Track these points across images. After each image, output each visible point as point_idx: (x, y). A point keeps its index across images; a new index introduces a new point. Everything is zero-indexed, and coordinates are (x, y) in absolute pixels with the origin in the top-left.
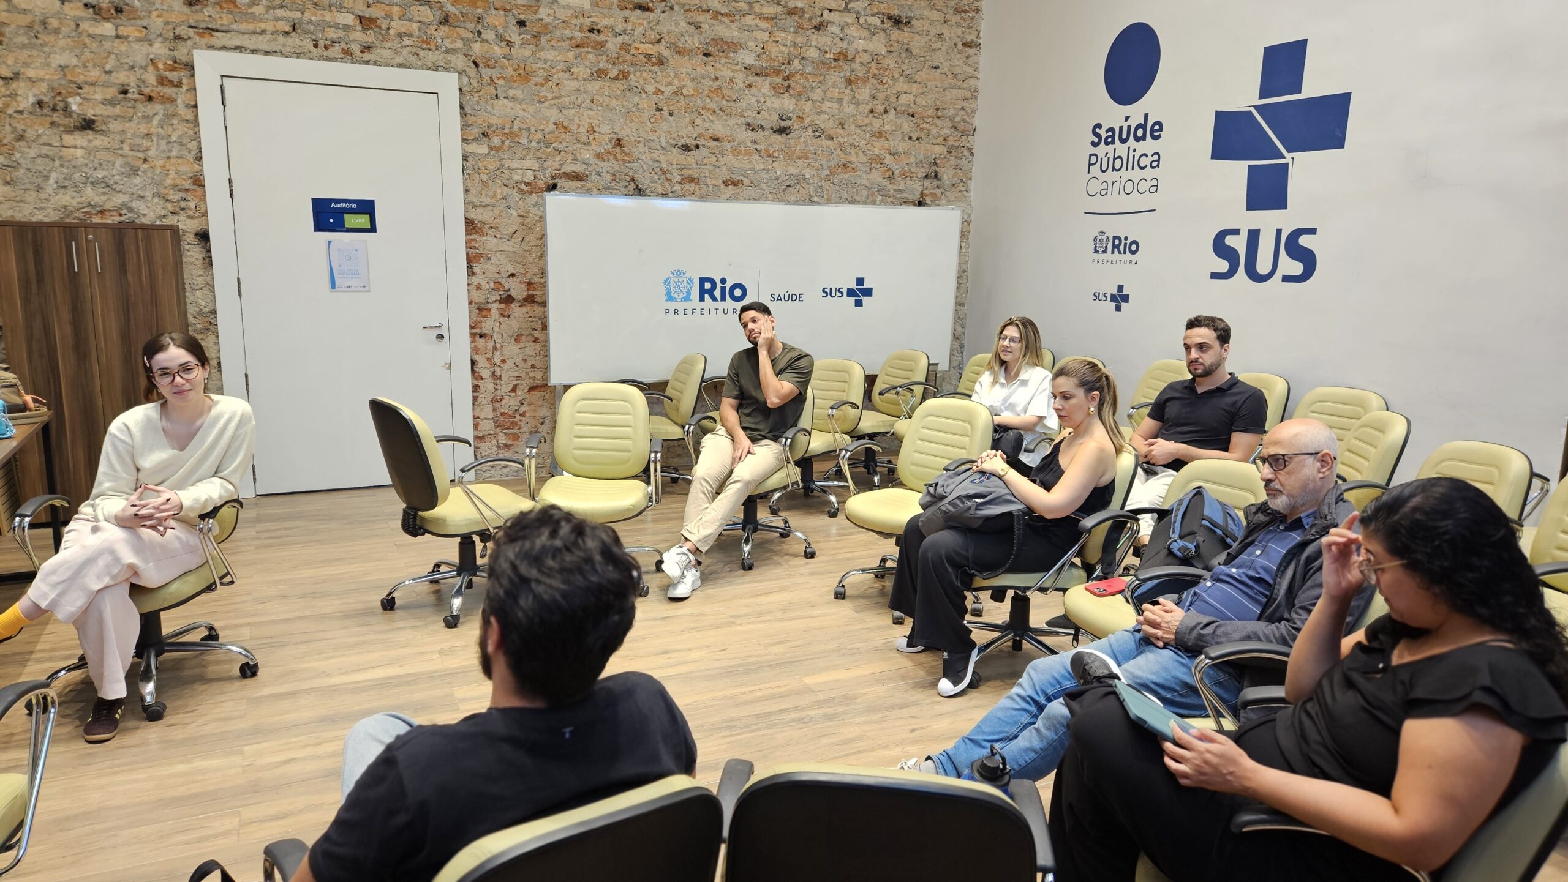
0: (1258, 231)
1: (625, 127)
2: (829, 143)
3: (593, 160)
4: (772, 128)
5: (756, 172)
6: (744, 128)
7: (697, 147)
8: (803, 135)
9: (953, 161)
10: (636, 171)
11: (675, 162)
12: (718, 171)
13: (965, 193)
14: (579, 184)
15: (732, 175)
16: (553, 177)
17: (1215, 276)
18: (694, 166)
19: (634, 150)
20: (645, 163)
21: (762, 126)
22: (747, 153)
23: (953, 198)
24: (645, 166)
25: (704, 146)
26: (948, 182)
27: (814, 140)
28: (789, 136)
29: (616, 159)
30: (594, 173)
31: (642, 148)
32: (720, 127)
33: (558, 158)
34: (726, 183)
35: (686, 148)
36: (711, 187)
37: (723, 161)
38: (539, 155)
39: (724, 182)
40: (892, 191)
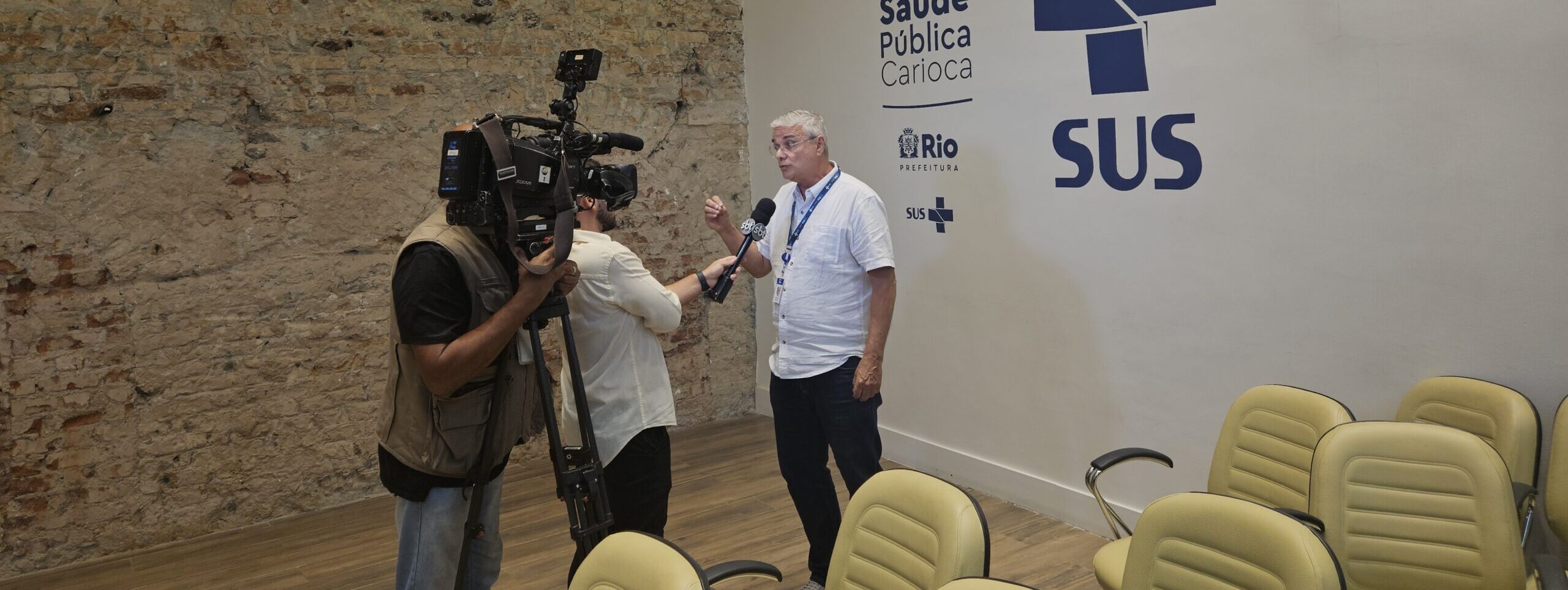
0: (1112, 121)
1: (229, 20)
2: (547, 33)
3: (174, 70)
4: (463, 16)
5: (443, 75)
6: (421, 17)
7: (350, 44)
8: (511, 24)
9: (718, 51)
10: (250, 81)
11: (314, 66)
12: (384, 74)
13: (737, 89)
14: (151, 103)
15: (406, 80)
16: (103, 96)
17: (1061, 183)
18: (345, 69)
19: (247, 51)
20: (263, 68)
21: (448, 15)
22: (428, 50)
23: (722, 96)
24: (265, 74)
25: (360, 42)
26: (714, 77)
27: (527, 31)
28: (490, 26)
29: (214, 64)
30: (177, 86)
31: (257, 48)
32: (384, 16)
33: (112, 69)
34: (398, 91)
35: (331, 46)
36: (374, 97)
37: (390, 62)
38: (78, 64)
39: (394, 90)
40: (640, 89)
